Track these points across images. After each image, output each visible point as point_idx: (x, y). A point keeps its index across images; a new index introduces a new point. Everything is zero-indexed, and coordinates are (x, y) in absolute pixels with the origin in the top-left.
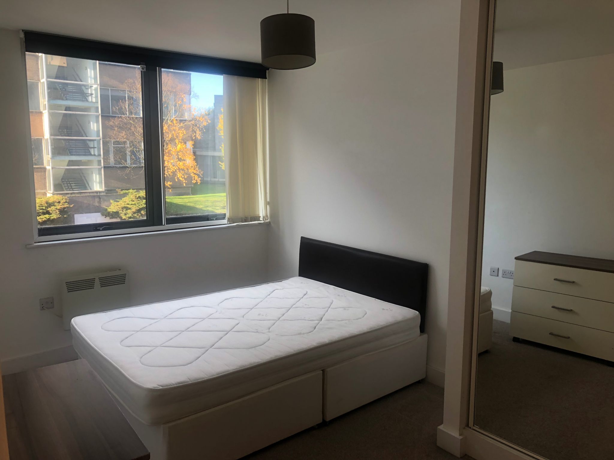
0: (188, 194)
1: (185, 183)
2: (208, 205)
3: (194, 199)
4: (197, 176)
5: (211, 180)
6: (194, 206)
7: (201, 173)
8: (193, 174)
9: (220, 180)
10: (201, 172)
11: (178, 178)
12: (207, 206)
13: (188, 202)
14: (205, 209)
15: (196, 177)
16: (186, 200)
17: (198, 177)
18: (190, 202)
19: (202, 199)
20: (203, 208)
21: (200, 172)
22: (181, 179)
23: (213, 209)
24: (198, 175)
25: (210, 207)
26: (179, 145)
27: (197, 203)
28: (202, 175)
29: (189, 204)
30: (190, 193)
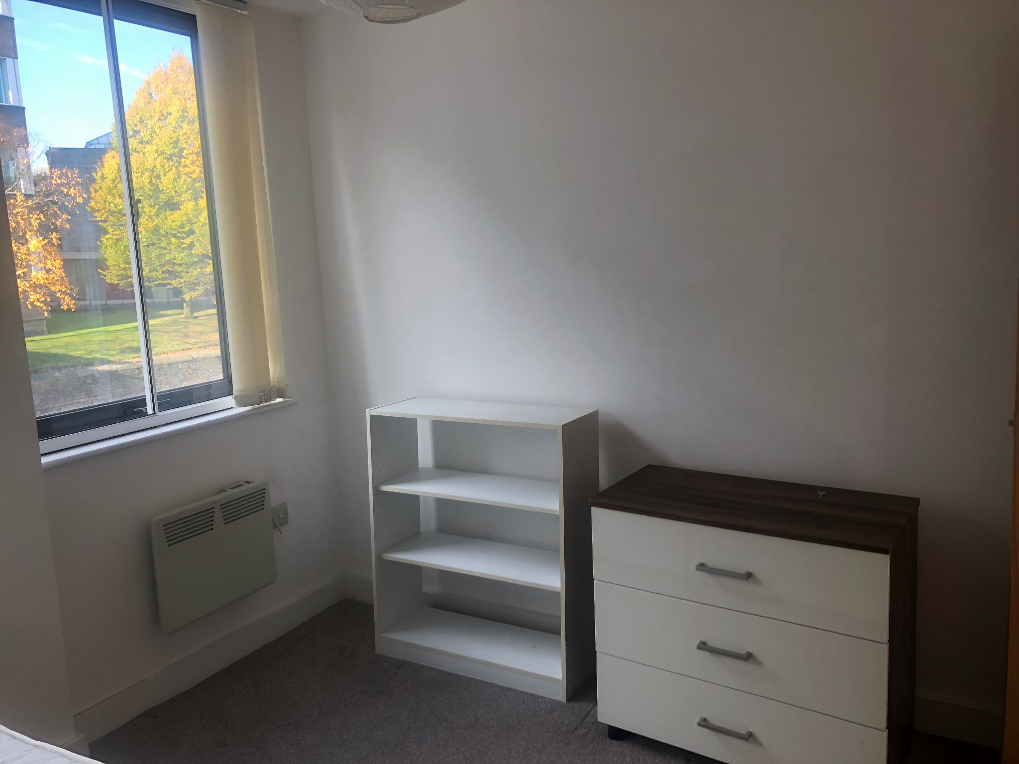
0: (42, 333)
1: (46, 310)
2: (91, 349)
3: (60, 340)
4: (68, 296)
5: (90, 305)
6: (66, 353)
7: (74, 292)
8: (61, 295)
9: (108, 304)
10: (75, 290)
11: (32, 303)
12: (92, 352)
13: (51, 348)
14: (88, 357)
15: (67, 299)
16: (48, 344)
17: (70, 298)
18: (55, 347)
19: (75, 339)
20: (83, 354)
21: (72, 290)
22: (38, 304)
23: (104, 355)
24: (70, 295)
25: (97, 352)
26: (32, 242)
27: (69, 347)
28: (77, 294)
29: (54, 351)
30: (46, 331)
